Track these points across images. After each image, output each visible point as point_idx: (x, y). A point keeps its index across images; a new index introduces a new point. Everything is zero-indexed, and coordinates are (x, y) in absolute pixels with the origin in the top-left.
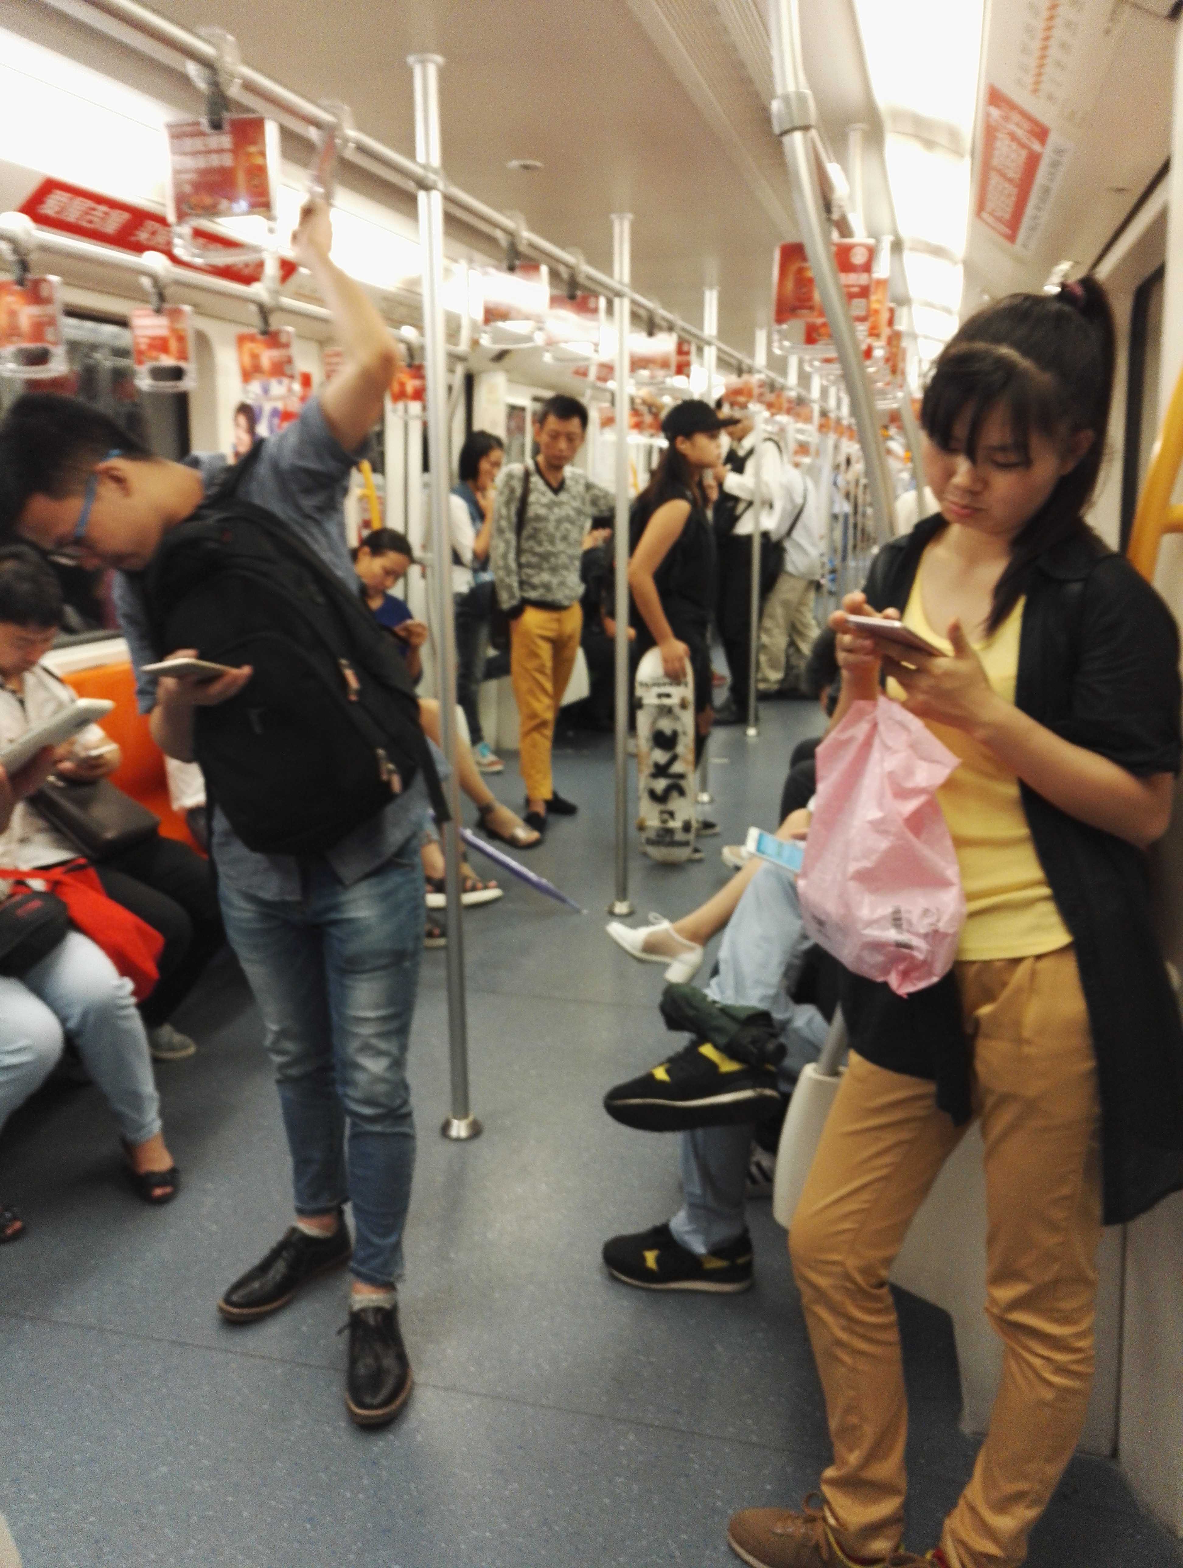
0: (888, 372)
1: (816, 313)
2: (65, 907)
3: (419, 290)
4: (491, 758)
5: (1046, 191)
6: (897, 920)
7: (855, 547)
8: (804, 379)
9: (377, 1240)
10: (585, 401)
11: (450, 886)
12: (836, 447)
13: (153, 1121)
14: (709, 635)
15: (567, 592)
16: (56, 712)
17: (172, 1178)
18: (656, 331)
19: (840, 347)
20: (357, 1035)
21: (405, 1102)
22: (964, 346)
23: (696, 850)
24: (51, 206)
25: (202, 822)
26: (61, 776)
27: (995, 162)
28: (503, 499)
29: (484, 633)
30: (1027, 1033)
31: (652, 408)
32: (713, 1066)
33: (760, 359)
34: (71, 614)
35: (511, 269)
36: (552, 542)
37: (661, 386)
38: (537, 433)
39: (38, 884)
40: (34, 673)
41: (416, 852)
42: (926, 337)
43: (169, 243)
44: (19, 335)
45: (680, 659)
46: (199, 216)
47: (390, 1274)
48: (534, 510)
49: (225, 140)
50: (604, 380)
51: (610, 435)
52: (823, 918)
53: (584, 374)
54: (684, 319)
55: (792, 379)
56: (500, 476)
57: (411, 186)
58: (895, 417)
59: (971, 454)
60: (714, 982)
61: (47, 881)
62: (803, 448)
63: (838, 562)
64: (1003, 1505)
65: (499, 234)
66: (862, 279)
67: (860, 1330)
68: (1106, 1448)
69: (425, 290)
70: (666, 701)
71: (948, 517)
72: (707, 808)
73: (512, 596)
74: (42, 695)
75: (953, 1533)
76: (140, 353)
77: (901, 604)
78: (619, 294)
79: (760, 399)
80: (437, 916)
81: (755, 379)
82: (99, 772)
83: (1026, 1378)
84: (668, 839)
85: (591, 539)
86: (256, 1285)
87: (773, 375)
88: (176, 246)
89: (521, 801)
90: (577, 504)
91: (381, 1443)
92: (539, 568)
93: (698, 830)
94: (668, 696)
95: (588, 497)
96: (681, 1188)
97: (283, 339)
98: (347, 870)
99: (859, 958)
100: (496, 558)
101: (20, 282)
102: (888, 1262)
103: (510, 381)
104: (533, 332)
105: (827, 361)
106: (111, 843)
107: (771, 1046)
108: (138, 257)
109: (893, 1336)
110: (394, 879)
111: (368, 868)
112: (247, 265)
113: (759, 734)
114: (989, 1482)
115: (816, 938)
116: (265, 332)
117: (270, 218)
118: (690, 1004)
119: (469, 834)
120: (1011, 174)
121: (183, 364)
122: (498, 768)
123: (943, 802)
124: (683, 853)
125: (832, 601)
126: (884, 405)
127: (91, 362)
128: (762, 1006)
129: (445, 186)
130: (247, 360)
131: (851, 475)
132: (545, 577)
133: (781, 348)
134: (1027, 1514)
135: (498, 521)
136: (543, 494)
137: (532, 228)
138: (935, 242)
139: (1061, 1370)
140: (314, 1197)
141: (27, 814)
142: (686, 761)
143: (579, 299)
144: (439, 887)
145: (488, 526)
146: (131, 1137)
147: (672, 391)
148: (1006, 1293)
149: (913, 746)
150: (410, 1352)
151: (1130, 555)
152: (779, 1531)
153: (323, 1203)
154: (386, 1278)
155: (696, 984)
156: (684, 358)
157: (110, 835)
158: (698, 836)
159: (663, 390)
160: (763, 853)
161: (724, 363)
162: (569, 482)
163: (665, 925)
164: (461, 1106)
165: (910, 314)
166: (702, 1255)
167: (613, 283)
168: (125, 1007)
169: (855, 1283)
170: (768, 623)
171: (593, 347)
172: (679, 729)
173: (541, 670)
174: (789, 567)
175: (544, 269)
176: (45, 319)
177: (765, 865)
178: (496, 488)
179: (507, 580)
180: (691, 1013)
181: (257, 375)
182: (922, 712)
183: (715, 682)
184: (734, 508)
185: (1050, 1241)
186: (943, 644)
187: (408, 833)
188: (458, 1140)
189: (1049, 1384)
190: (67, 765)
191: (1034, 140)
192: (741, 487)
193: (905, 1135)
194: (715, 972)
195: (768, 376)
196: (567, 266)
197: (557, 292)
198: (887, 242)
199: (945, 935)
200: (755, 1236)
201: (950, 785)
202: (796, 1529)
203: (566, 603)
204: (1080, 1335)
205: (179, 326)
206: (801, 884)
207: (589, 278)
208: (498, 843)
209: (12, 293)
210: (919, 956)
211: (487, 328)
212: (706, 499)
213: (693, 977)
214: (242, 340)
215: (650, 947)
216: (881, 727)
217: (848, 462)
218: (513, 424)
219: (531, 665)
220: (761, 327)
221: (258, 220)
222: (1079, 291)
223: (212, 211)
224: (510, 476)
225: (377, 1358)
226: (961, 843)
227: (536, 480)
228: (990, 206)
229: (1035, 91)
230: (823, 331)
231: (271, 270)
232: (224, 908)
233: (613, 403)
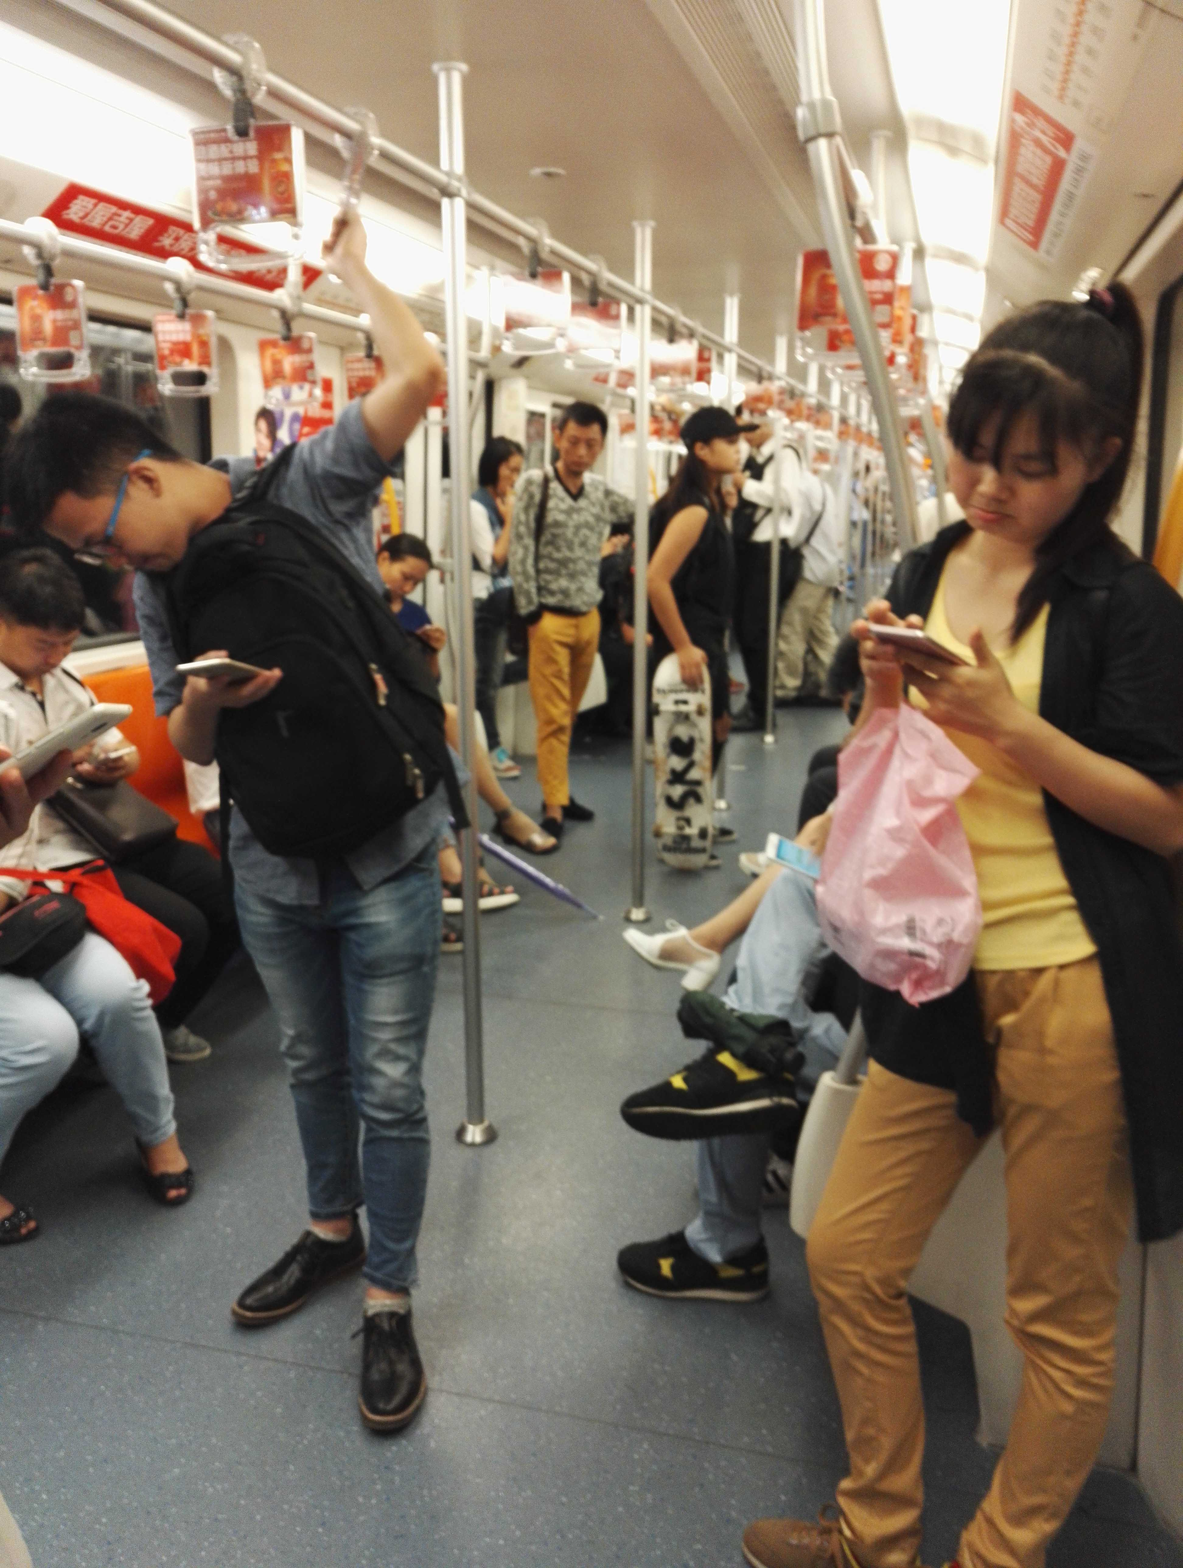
0: (911, 379)
1: (839, 320)
2: (83, 908)
3: (440, 296)
4: (509, 763)
5: (1071, 196)
6: (911, 929)
7: (873, 554)
8: (824, 385)
9: (391, 1245)
10: (604, 407)
11: (467, 890)
12: (856, 454)
13: (169, 1122)
14: (727, 641)
15: (585, 598)
16: (75, 714)
17: (186, 1179)
18: (676, 338)
19: (864, 355)
20: (375, 1040)
21: (421, 1108)
22: (991, 354)
23: (713, 857)
24: (76, 211)
25: (217, 826)
26: (79, 777)
27: (1020, 168)
28: (522, 504)
29: (502, 639)
30: (1049, 1043)
31: (672, 414)
32: (731, 1074)
33: (781, 366)
34: (92, 619)
35: (533, 276)
36: (570, 548)
37: (682, 393)
38: (556, 440)
39: (56, 886)
40: (53, 675)
41: (434, 857)
42: (947, 344)
43: (193, 249)
44: (44, 340)
45: (698, 666)
46: (222, 221)
47: (405, 1280)
48: (553, 516)
49: (251, 147)
50: (624, 386)
51: (629, 442)
52: (838, 924)
53: (605, 381)
54: (704, 326)
55: (812, 385)
56: (520, 482)
57: (434, 193)
58: (915, 425)
59: (997, 463)
60: (732, 989)
61: (64, 882)
62: (822, 455)
63: (856, 569)
64: (1020, 1519)
65: (521, 242)
66: (886, 285)
67: (879, 1341)
68: (1124, 1460)
69: (447, 297)
70: (683, 708)
71: (972, 523)
72: (724, 815)
73: (530, 602)
74: (61, 697)
75: (970, 1546)
76: (162, 358)
77: (924, 611)
78: (640, 301)
79: (780, 406)
80: (451, 920)
81: (774, 387)
82: (117, 774)
83: (1046, 1391)
84: (684, 846)
85: (609, 546)
86: (270, 1289)
87: (793, 382)
88: (201, 252)
89: (538, 806)
90: (596, 510)
91: (394, 1448)
92: (557, 573)
93: (714, 837)
94: (685, 702)
95: (607, 504)
96: (696, 1195)
97: (305, 345)
98: (367, 876)
99: (872, 966)
100: (514, 564)
101: (45, 287)
102: (906, 1272)
103: (530, 387)
104: (554, 339)
105: (850, 368)
106: (129, 844)
107: (789, 1055)
108: (163, 263)
109: (911, 1347)
110: (413, 884)
111: (387, 873)
112: (269, 271)
113: (776, 741)
114: (1008, 1495)
115: (833, 946)
116: (287, 338)
117: (295, 224)
118: (708, 1013)
119: (485, 839)
120: (1035, 181)
121: (205, 369)
122: (515, 773)
123: (963, 811)
124: (700, 860)
125: (850, 610)
126: (907, 411)
127: (113, 366)
128: (780, 1014)
129: (469, 194)
130: (268, 365)
131: (870, 482)
132: (563, 583)
133: (804, 354)
134: (1044, 1527)
135: (517, 527)
136: (562, 500)
137: (555, 235)
138: (958, 248)
139: (1082, 1383)
140: (330, 1201)
141: (44, 815)
142: (704, 769)
143: (600, 306)
144: (456, 892)
145: (507, 532)
146: (145, 1138)
147: (692, 398)
148: (1026, 1305)
149: (933, 755)
150: (424, 1357)
151: (1155, 563)
152: (794, 1542)
153: (337, 1207)
154: (400, 1283)
155: (713, 991)
156: (704, 365)
157: (128, 837)
158: (715, 843)
159: (684, 396)
160: (782, 859)
161: (744, 370)
162: (588, 489)
163: (681, 933)
164: (476, 1113)
165: (931, 320)
166: (717, 1264)
167: (635, 290)
168: (142, 1009)
169: (873, 1293)
170: (785, 630)
171: (613, 354)
172: (696, 734)
173: (558, 675)
174: (807, 574)
175: (566, 277)
176: (70, 323)
177: (784, 871)
178: (515, 494)
179: (525, 586)
180: (708, 1020)
181: (279, 380)
182: (942, 720)
183: (733, 689)
184: (752, 515)
185: (1071, 1252)
186: (965, 652)
187: (428, 839)
188: (473, 1145)
189: (1068, 1396)
190: (86, 767)
191: (1058, 146)
192: (760, 493)
193: (925, 1145)
194: (733, 979)
195: (788, 383)
196: (589, 272)
197: (578, 299)
198: (909, 248)
199: (959, 945)
200: (770, 1244)
201: (972, 793)
202: (811, 1540)
203: (584, 609)
204: (1100, 1348)
205: (202, 331)
206: (820, 890)
207: (611, 285)
208: (515, 849)
209: (35, 297)
210: (932, 965)
211: (509, 335)
212: (724, 506)
213: (710, 984)
214: (263, 345)
215: (667, 954)
216: (902, 736)
217: (868, 469)
218: (533, 431)
219: (548, 670)
220: (781, 334)
221: (282, 226)
222: (1107, 298)
223: (238, 218)
224: (529, 482)
225: (391, 1363)
226: (979, 851)
227: (555, 486)
228: (1013, 212)
229: (1061, 97)
230: (845, 337)
231: (294, 276)
232: (239, 912)
233: (633, 410)
